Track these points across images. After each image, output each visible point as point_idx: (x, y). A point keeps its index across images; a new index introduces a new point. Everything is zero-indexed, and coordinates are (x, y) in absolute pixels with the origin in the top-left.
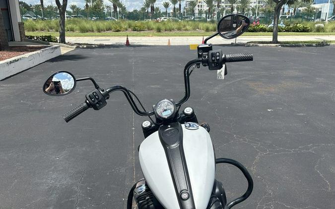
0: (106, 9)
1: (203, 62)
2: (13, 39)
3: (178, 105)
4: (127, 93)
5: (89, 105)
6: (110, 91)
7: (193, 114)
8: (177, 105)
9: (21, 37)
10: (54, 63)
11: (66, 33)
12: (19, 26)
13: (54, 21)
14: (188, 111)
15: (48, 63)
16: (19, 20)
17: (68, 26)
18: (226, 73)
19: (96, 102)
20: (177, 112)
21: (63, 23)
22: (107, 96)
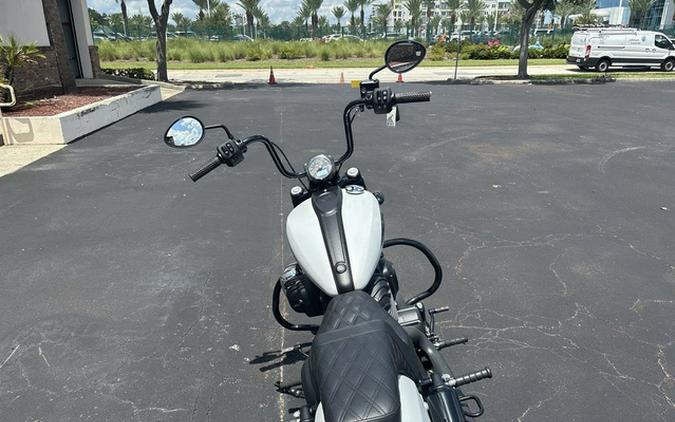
0: (234, 21)
1: (367, 103)
2: (80, 75)
3: (338, 163)
4: (270, 147)
5: (222, 160)
6: (248, 142)
7: (359, 176)
8: (336, 164)
9: (94, 71)
10: (152, 114)
11: (169, 64)
12: (90, 53)
13: (147, 43)
14: (353, 172)
15: (142, 115)
16: (90, 42)
17: (171, 51)
18: (397, 119)
19: (231, 157)
20: (337, 173)
21: (162, 47)
22: (243, 148)
